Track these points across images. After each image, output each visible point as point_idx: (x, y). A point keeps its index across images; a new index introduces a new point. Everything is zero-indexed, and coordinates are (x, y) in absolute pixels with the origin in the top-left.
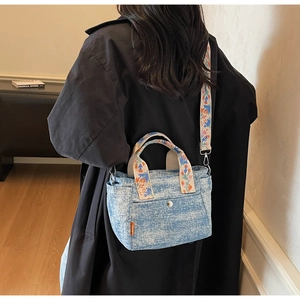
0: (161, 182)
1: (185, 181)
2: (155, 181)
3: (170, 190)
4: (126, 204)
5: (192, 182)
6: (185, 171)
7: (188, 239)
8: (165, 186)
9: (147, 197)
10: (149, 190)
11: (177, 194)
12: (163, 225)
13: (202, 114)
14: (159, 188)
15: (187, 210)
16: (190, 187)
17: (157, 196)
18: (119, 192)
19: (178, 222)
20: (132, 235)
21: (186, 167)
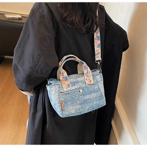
0: (75, 80)
1: (88, 78)
2: (71, 80)
3: (80, 84)
4: (57, 94)
5: (91, 78)
6: (87, 73)
7: (93, 108)
8: (77, 82)
9: (68, 89)
10: (69, 85)
11: (84, 85)
12: (78, 102)
13: (95, 41)
14: (74, 84)
15: (90, 93)
16: (91, 81)
17: (73, 88)
18: (52, 88)
19: (86, 100)
20: (62, 110)
21: (87, 70)
